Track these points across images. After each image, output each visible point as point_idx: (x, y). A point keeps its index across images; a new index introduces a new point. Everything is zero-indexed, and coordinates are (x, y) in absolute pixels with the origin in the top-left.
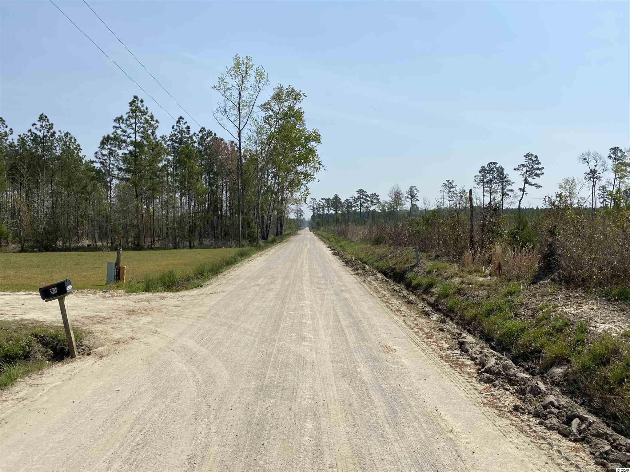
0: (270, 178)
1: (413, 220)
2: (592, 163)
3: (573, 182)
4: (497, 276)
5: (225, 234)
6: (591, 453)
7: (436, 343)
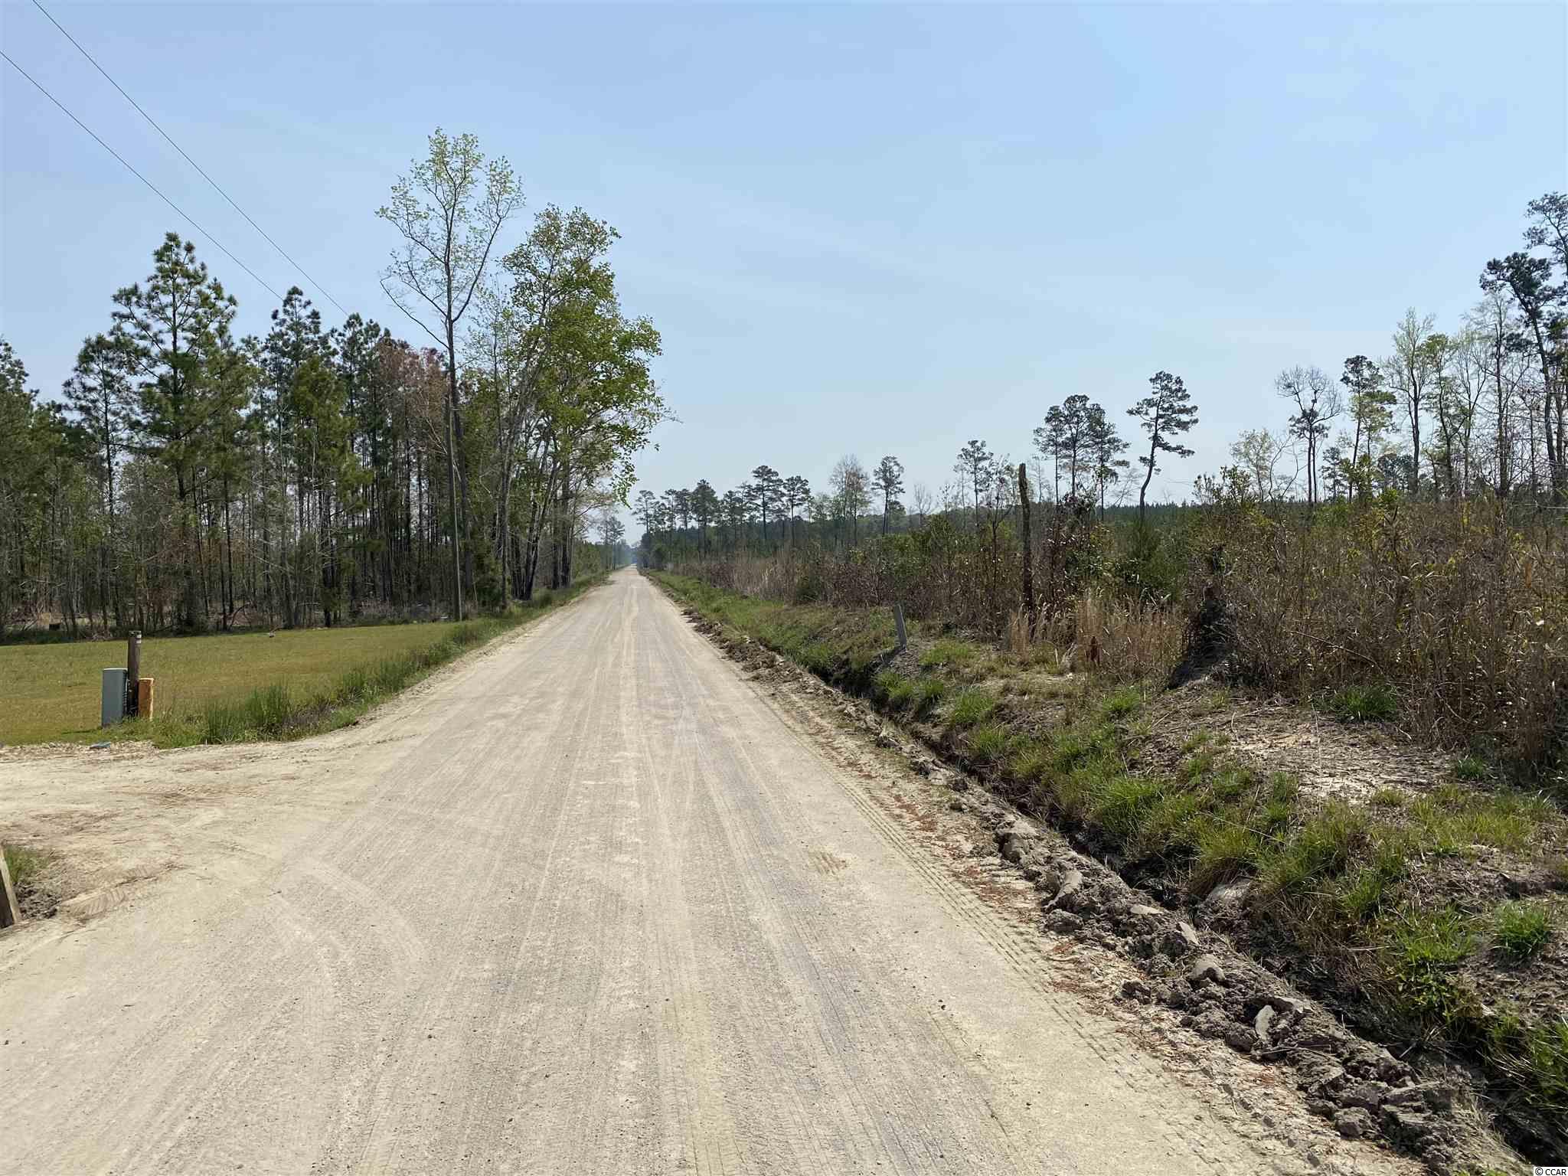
0: (532, 441)
1: (890, 541)
2: (1307, 395)
3: (1263, 440)
4: (1089, 670)
5: (419, 588)
6: (1301, 1088)
7: (944, 840)
